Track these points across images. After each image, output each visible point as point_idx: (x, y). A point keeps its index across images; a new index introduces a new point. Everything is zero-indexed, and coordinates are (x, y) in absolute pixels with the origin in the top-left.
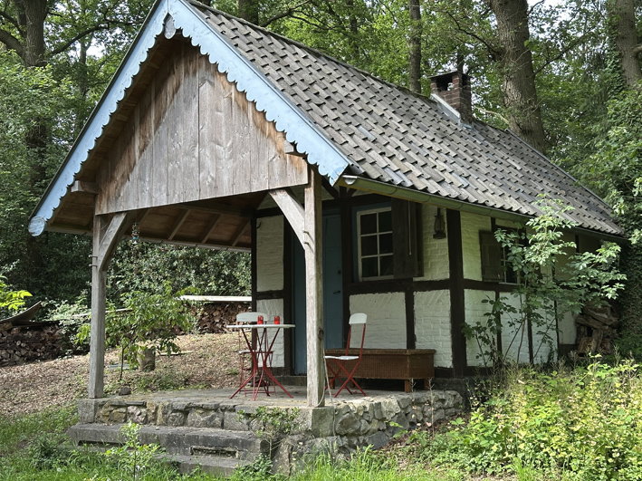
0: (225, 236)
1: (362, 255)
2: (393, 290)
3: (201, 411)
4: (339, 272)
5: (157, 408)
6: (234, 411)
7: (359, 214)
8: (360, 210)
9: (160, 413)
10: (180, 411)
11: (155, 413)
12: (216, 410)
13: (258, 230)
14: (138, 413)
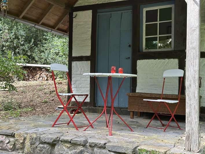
0: (52, 22)
1: (146, 35)
2: (169, 57)
3: (69, 145)
4: (130, 46)
5: (25, 139)
6: (104, 148)
7: (145, 10)
8: (146, 7)
9: (28, 143)
10: (48, 143)
11: (23, 143)
12: (84, 146)
13: (74, 19)
14: (7, 141)
